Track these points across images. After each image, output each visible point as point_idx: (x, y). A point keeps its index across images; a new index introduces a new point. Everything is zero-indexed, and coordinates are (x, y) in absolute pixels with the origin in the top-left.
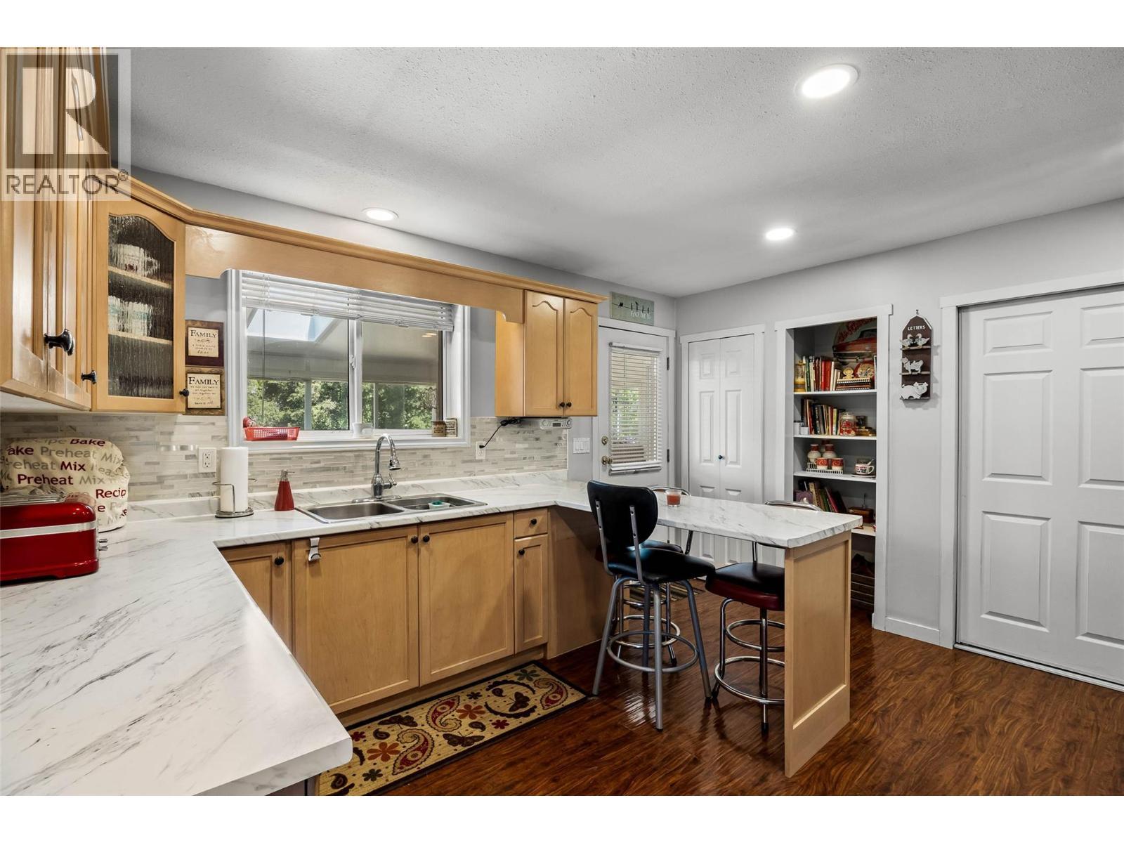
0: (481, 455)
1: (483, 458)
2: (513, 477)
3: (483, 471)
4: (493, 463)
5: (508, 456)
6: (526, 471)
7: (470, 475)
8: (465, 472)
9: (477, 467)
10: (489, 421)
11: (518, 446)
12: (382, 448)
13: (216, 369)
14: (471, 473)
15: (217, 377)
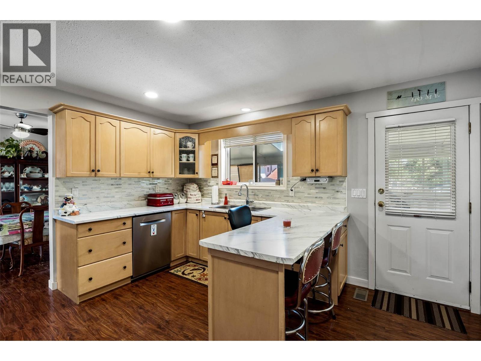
0: (291, 194)
1: (293, 195)
2: (307, 205)
3: (293, 201)
4: (298, 198)
5: (306, 195)
6: (317, 204)
7: (287, 202)
8: (285, 201)
9: (290, 199)
10: (296, 179)
11: (312, 191)
12: (242, 188)
13: (216, 166)
14: (288, 201)
15: (216, 168)
